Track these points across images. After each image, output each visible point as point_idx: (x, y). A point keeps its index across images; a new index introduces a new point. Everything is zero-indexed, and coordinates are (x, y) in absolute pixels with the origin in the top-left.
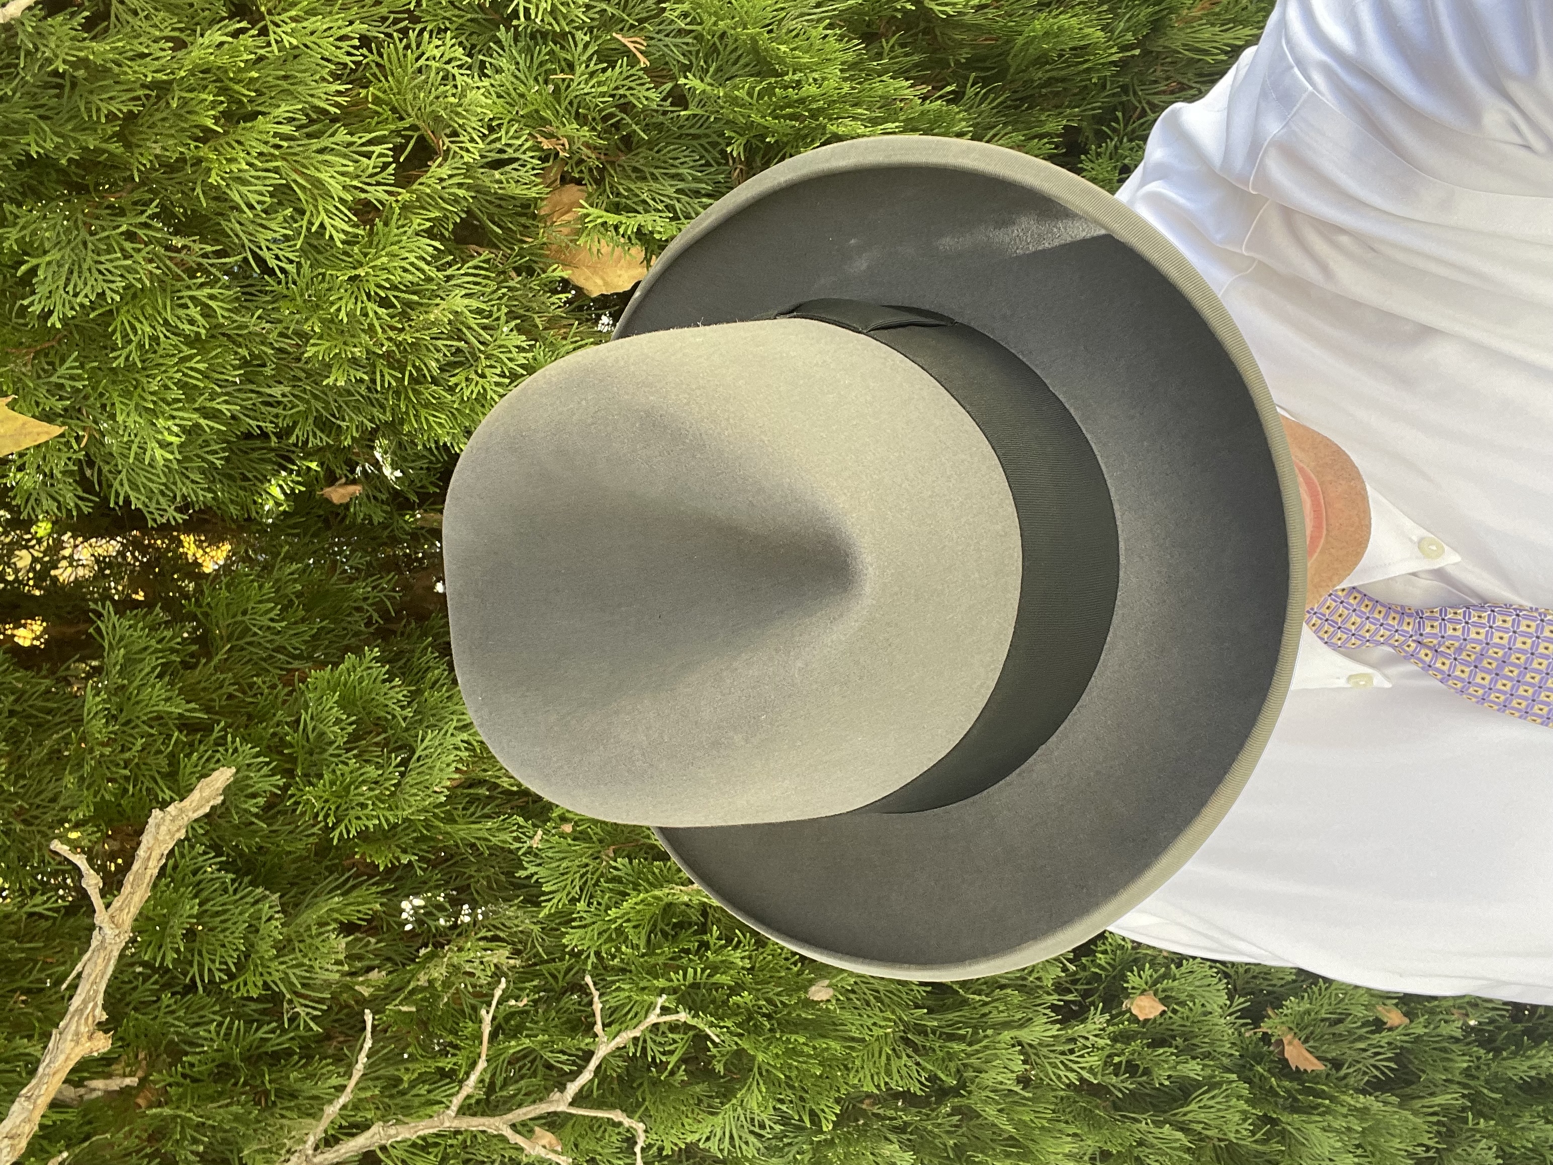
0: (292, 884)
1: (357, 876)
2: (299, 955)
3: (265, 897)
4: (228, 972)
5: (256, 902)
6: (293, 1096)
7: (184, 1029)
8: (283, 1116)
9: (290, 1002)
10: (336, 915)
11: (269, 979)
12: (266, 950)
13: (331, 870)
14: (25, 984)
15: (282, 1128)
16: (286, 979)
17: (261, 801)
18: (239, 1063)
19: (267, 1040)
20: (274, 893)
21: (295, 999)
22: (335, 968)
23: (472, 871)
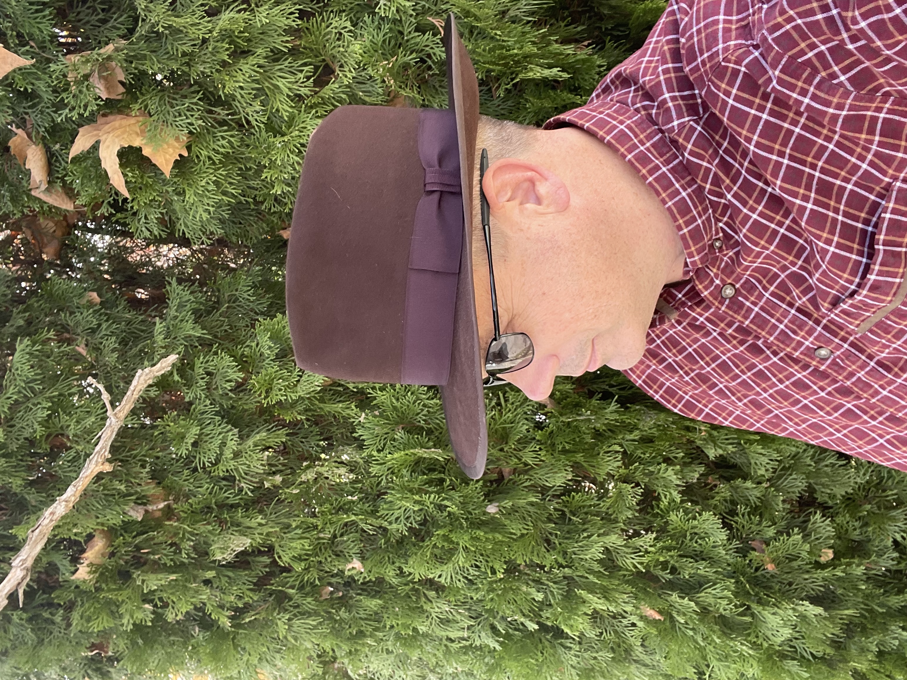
0: (248, 426)
1: (276, 426)
2: (243, 459)
3: (231, 430)
4: (211, 463)
5: (228, 432)
6: (238, 525)
7: (192, 488)
8: (232, 534)
9: (239, 481)
10: (264, 442)
11: (229, 468)
12: (228, 454)
13: (266, 421)
14: (120, 457)
15: (230, 539)
16: (237, 470)
17: (233, 384)
18: (214, 507)
19: (228, 498)
20: (236, 428)
21: (242, 480)
22: (262, 467)
23: (334, 429)
